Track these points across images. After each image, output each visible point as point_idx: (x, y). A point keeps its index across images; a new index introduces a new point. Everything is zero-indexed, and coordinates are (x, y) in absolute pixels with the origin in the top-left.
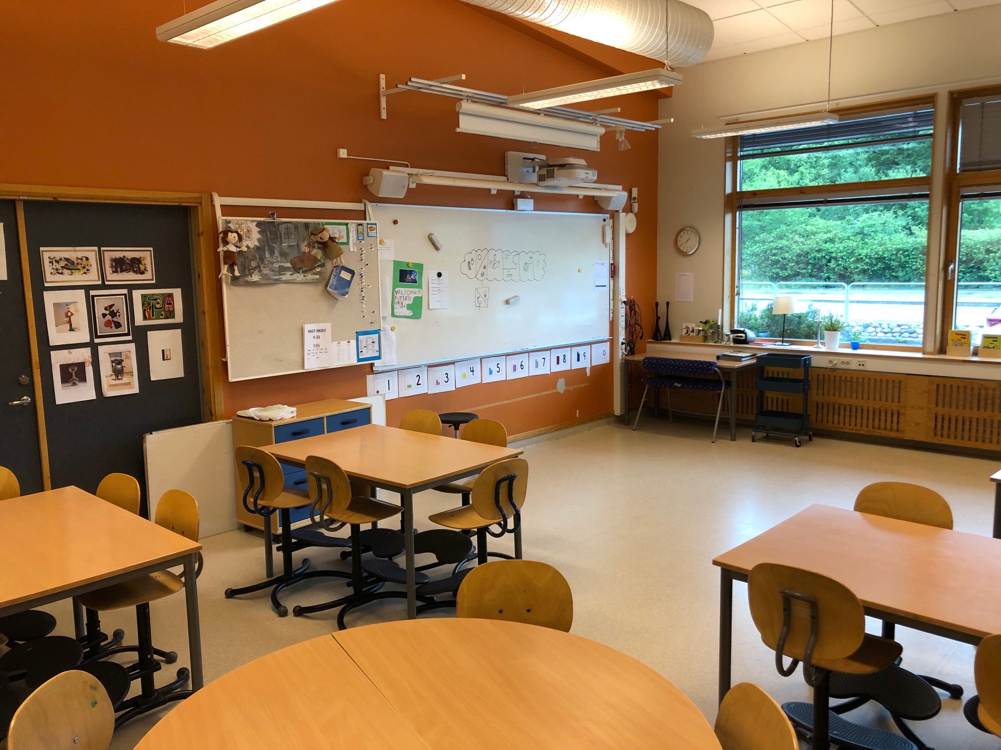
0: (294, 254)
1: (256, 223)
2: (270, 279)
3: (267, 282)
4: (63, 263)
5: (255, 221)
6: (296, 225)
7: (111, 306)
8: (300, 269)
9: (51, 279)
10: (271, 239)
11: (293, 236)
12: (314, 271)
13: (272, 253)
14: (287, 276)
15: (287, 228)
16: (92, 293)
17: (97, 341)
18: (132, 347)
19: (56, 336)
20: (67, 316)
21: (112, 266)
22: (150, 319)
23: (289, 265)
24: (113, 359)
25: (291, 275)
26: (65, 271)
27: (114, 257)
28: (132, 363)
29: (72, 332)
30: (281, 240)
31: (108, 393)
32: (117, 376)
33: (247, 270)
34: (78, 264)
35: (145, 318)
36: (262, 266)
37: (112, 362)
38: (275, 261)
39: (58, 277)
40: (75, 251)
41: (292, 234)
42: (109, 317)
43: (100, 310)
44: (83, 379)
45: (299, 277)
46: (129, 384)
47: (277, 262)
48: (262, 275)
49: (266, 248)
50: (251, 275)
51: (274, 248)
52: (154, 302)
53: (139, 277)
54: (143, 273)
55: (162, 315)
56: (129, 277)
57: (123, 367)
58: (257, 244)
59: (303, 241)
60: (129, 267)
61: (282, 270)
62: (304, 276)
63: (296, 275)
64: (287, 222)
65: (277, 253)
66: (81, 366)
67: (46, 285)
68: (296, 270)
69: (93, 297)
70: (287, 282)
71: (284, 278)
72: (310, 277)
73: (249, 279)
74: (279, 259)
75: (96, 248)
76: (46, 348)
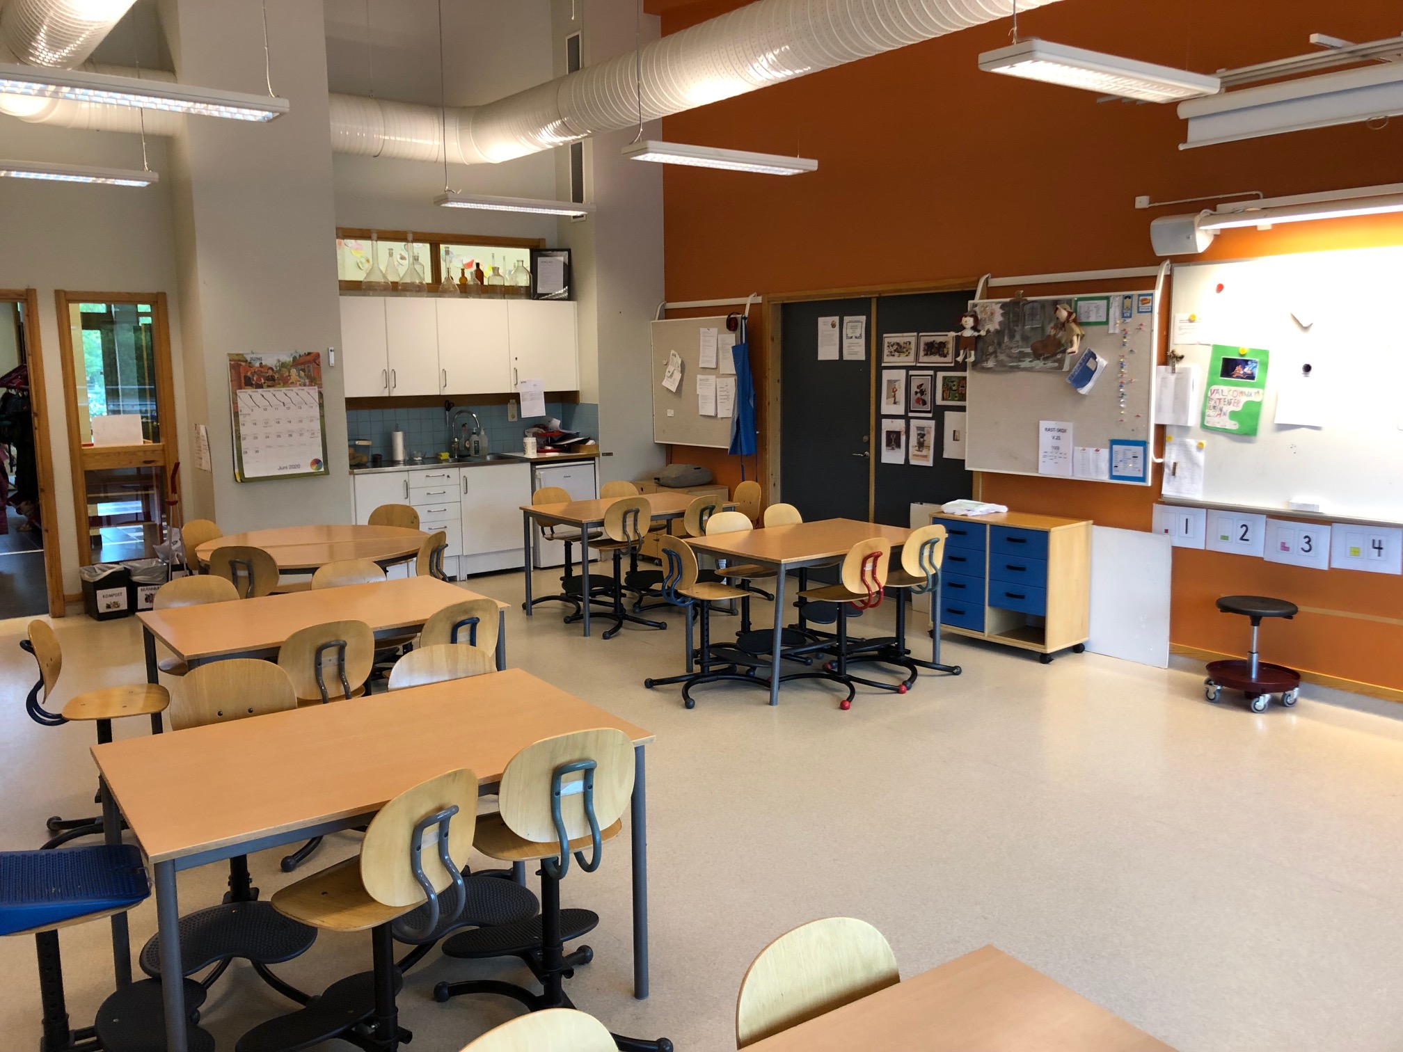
0: (1036, 338)
1: (1000, 305)
2: (1005, 366)
3: (1003, 368)
4: (895, 347)
5: (999, 303)
6: (1043, 303)
7: (922, 385)
8: (1041, 355)
9: (888, 360)
10: (1013, 321)
11: (1038, 316)
12: (1055, 358)
13: (1012, 337)
14: (1026, 363)
15: (1032, 308)
16: (911, 373)
17: (911, 414)
18: (932, 423)
19: (886, 409)
20: (894, 392)
21: (924, 350)
22: (947, 400)
23: (1029, 350)
24: (919, 432)
25: (1030, 361)
26: (896, 354)
27: (927, 342)
28: (931, 439)
29: (895, 405)
30: (1024, 323)
31: (913, 462)
32: (919, 448)
33: (984, 356)
34: (904, 348)
35: (943, 399)
36: (999, 351)
37: (918, 435)
38: (1014, 345)
39: (891, 359)
40: (903, 337)
41: (1037, 314)
42: (919, 395)
43: (914, 388)
44: (899, 446)
45: (1039, 364)
46: (926, 456)
47: (1018, 347)
48: (997, 361)
49: (1006, 331)
50: (987, 360)
51: (1015, 331)
52: (952, 384)
53: (943, 359)
54: (945, 356)
55: (956, 397)
56: (936, 360)
57: (924, 441)
58: (998, 327)
59: (1049, 323)
60: (936, 351)
61: (1022, 356)
62: (1044, 364)
63: (1036, 362)
64: (1033, 302)
65: (1018, 337)
66: (898, 434)
67: (883, 365)
68: (1037, 355)
69: (911, 376)
70: (1025, 369)
71: (1023, 365)
72: (1050, 364)
73: (985, 365)
74: (1020, 343)
75: (915, 334)
76: (880, 417)
